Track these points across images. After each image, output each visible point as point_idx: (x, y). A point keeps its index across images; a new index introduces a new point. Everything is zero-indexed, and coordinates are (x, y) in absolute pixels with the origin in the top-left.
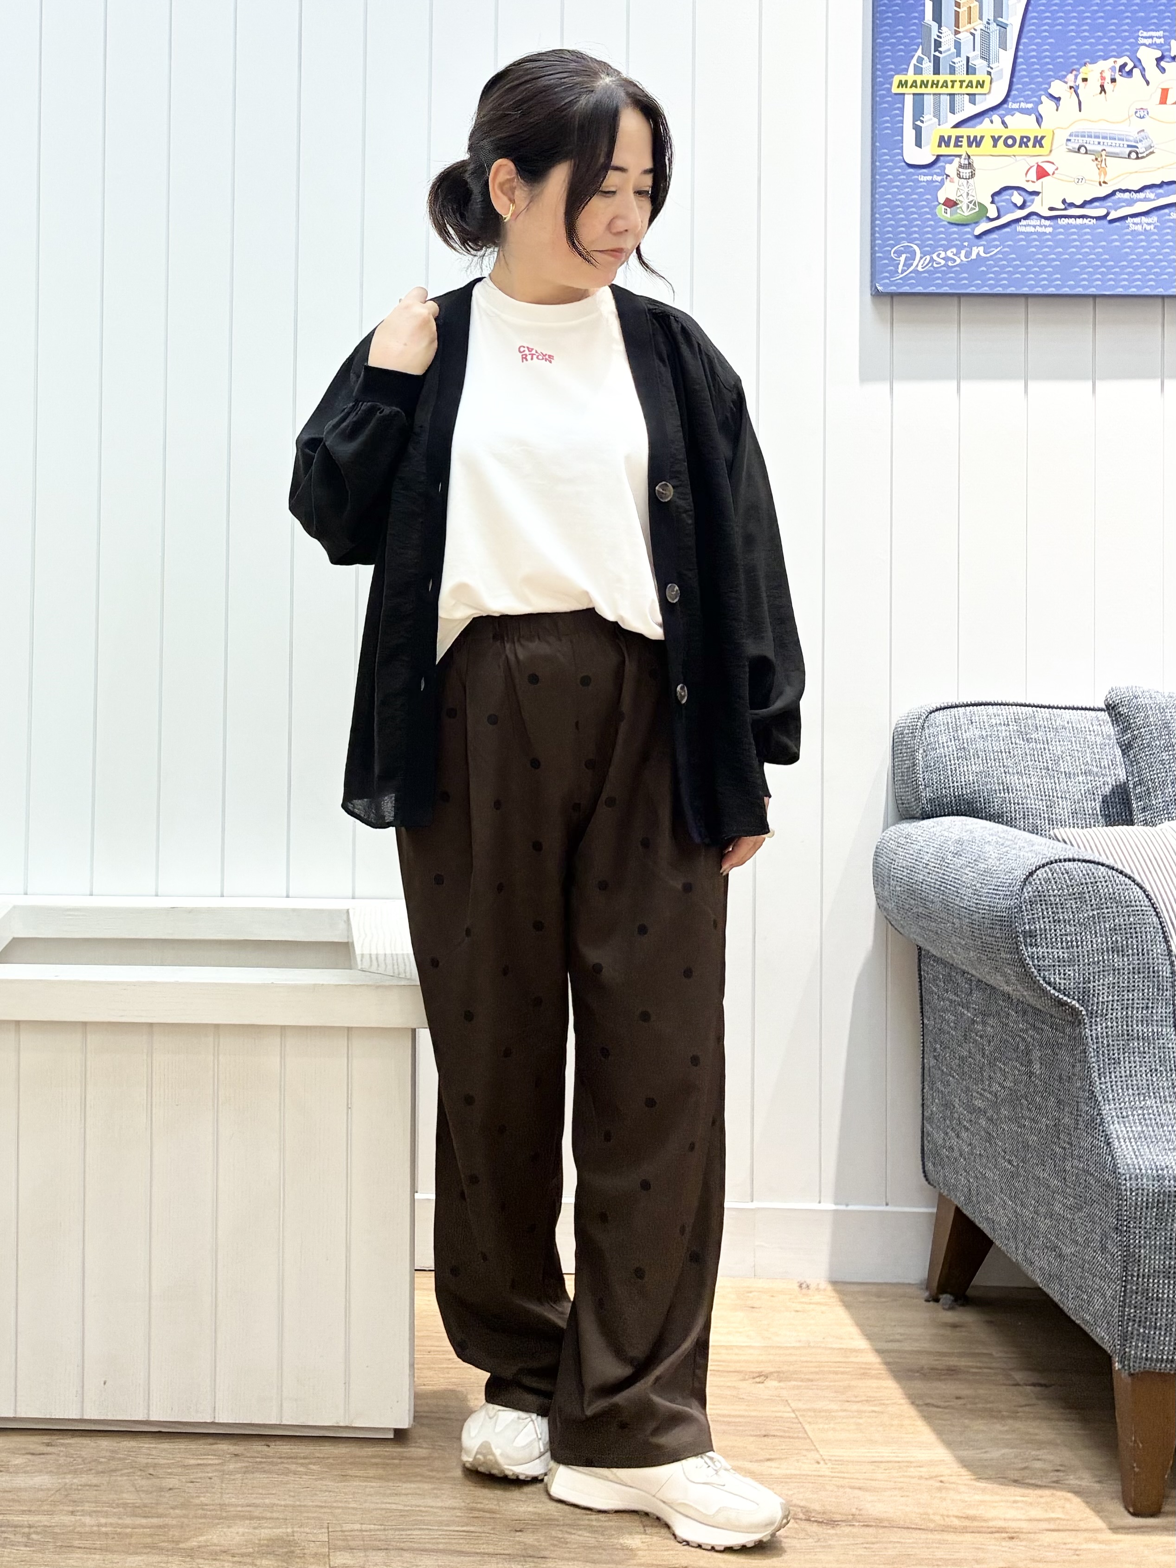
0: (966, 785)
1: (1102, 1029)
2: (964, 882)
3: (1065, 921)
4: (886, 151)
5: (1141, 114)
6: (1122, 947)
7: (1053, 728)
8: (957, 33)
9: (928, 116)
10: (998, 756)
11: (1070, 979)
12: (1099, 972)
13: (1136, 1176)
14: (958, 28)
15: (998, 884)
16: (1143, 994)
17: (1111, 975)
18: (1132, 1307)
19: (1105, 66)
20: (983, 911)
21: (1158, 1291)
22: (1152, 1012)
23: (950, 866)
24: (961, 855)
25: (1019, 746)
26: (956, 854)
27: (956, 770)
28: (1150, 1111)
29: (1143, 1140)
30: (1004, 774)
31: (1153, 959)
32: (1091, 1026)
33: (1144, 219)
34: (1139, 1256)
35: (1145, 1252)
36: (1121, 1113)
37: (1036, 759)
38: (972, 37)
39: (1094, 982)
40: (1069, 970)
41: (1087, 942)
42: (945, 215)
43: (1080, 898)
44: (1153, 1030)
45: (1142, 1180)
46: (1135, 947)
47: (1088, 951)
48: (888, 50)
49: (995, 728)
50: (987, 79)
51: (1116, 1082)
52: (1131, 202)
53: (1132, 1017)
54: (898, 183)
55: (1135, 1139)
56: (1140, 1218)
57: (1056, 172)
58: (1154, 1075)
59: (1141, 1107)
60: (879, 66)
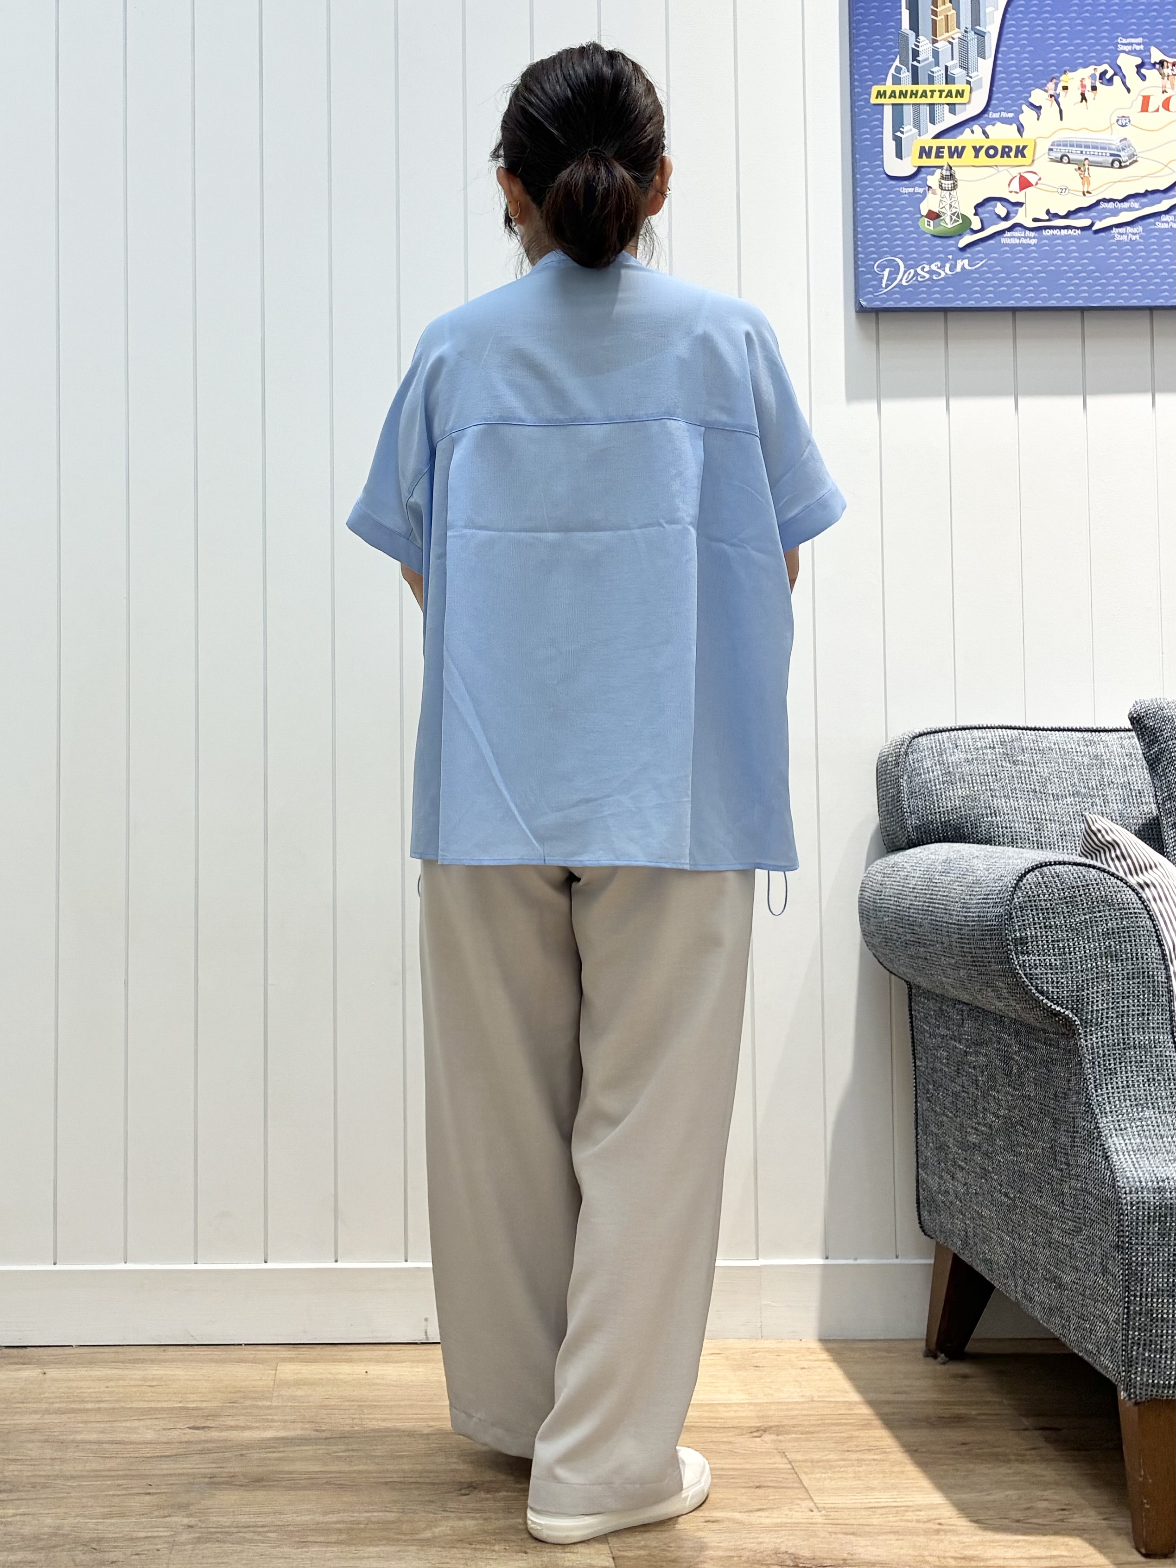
0: (952, 810)
1: (1097, 1038)
2: (952, 897)
3: (1056, 927)
4: (866, 163)
5: (1123, 122)
6: (1115, 951)
7: (1040, 750)
8: (934, 42)
9: (909, 128)
10: (984, 779)
11: (1063, 987)
12: (1093, 979)
13: (1136, 1189)
14: (936, 37)
15: (987, 893)
16: (1138, 1001)
17: (1105, 982)
18: (1137, 1329)
19: (1085, 73)
20: (973, 923)
21: (1162, 1311)
22: (1148, 1019)
23: (938, 885)
24: (949, 873)
25: (1005, 769)
26: (944, 872)
27: (941, 795)
28: (1149, 1122)
29: (1143, 1152)
30: (990, 798)
31: (1148, 963)
32: (1086, 1036)
33: (1128, 228)
34: (1142, 1274)
35: (1148, 1270)
36: (1119, 1126)
37: (1023, 781)
38: (950, 46)
39: (1088, 989)
40: (1062, 978)
41: (1079, 948)
42: (928, 227)
43: (1071, 902)
44: (1149, 1038)
45: (1142, 1193)
46: (1129, 951)
47: (1080, 958)
48: (865, 60)
49: (981, 752)
50: (967, 88)
51: (1113, 1093)
52: (1115, 213)
53: (1127, 1025)
54: (880, 196)
55: (1134, 1151)
56: (1143, 1233)
57: (1039, 182)
58: (1152, 1085)
59: (1140, 1119)
60: (856, 77)
